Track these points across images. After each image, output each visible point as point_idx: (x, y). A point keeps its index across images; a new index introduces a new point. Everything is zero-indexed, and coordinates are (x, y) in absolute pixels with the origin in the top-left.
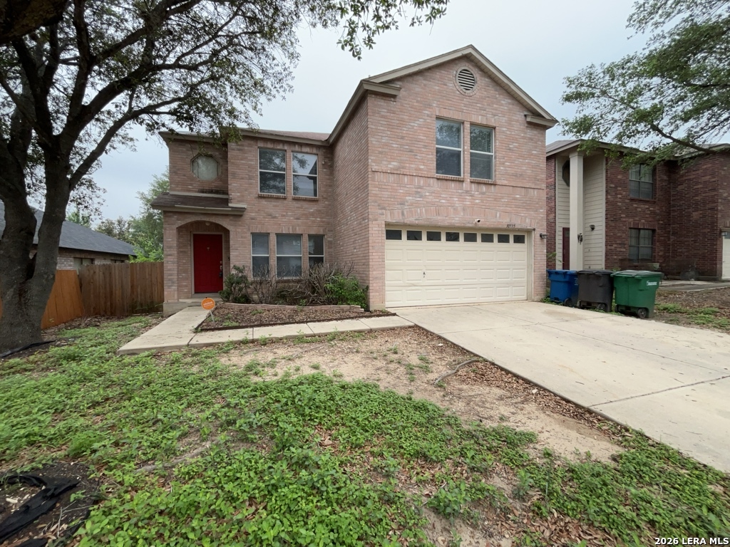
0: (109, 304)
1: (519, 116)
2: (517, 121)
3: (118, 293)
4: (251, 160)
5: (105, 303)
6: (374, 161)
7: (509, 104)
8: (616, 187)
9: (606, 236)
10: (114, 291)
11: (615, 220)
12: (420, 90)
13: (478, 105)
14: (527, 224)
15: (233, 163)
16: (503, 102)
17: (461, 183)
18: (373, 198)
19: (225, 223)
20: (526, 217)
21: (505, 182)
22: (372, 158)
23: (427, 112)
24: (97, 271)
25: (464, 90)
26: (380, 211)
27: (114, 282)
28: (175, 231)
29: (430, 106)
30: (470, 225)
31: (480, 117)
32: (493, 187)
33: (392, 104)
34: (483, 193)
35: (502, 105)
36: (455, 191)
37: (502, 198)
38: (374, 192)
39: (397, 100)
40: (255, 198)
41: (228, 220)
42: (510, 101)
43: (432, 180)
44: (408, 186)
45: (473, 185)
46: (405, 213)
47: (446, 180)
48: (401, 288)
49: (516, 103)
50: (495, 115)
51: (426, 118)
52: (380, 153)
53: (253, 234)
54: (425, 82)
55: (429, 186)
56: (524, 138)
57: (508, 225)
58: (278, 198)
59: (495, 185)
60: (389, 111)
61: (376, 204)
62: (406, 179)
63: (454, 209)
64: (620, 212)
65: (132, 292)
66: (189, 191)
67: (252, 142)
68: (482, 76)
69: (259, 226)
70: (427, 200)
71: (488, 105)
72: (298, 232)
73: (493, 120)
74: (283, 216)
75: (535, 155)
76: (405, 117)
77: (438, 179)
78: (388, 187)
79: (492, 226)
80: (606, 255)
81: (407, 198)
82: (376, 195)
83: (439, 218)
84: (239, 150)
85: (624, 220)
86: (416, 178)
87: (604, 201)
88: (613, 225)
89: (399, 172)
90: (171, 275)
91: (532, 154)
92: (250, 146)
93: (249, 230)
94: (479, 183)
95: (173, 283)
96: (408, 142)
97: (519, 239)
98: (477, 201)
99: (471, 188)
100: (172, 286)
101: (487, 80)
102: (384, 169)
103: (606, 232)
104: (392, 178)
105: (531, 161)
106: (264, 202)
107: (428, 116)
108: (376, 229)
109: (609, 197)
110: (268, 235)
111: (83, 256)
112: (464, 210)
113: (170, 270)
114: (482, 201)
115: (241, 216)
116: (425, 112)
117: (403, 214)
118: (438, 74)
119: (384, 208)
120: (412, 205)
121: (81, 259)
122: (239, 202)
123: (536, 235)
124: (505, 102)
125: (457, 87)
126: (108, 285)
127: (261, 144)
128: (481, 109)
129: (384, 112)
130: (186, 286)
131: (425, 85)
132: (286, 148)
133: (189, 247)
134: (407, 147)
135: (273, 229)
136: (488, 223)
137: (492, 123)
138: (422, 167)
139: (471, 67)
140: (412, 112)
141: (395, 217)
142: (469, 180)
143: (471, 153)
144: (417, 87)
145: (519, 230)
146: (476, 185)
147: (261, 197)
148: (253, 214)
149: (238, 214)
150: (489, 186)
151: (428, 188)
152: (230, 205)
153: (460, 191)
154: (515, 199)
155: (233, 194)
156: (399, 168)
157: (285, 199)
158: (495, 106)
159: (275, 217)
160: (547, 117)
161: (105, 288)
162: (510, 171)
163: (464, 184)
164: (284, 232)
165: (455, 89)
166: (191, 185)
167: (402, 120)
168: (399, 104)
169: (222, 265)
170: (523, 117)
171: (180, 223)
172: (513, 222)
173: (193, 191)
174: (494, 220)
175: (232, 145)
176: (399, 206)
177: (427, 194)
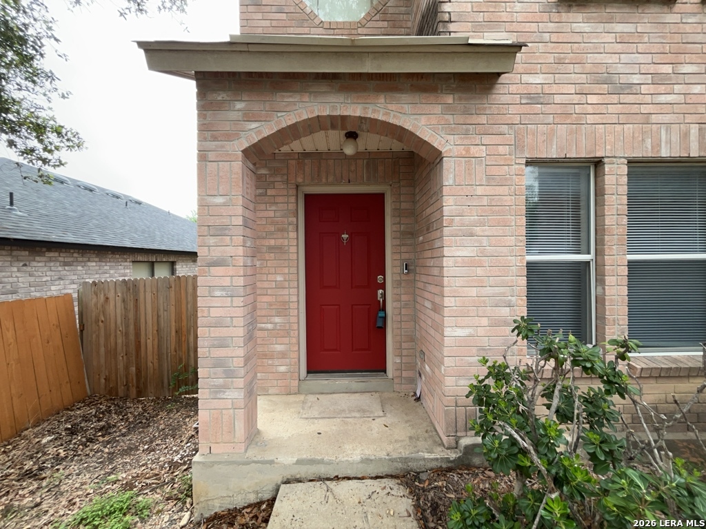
0: (133, 369)
3: (150, 343)
5: (127, 368)
10: (143, 341)
24: (111, 295)
27: (142, 320)
28: (238, 166)
41: (438, 109)
65: (179, 342)
69: (562, 130)
74: (660, 80)
100: (225, 387)
110: (598, 163)
111: (152, 258)
122: (479, 29)
126: (132, 327)
130: (283, 355)
133: (293, 235)
135: (616, 142)
147: (569, 4)
148: (539, 79)
157: (670, 3)
161: (127, 335)
169: (383, 286)
171: (257, 131)
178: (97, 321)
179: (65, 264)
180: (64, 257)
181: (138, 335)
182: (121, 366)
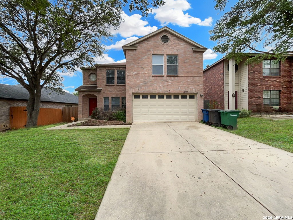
1: (190, 49)
2: (189, 51)
4: (104, 74)
5: (68, 118)
6: (128, 72)
7: (185, 45)
8: (254, 72)
9: (249, 94)
11: (253, 87)
12: (146, 46)
13: (170, 47)
14: (194, 91)
15: (98, 75)
16: (181, 45)
17: (162, 77)
18: (128, 85)
19: (95, 94)
20: (193, 88)
21: (183, 75)
22: (127, 71)
23: (148, 53)
25: (164, 43)
26: (130, 89)
28: (82, 97)
29: (149, 51)
30: (167, 92)
31: (171, 52)
32: (177, 77)
33: (135, 52)
34: (173, 80)
35: (181, 46)
36: (160, 80)
37: (182, 81)
38: (128, 83)
39: (136, 51)
40: (105, 86)
41: (97, 93)
42: (185, 44)
43: (150, 77)
44: (141, 80)
45: (168, 77)
46: (140, 89)
47: (156, 76)
48: (140, 115)
49: (188, 44)
50: (178, 50)
51: (148, 55)
52: (130, 69)
53: (104, 97)
54: (147, 43)
55: (149, 79)
56: (191, 57)
57: (184, 92)
58: (112, 85)
59: (178, 77)
60: (134, 55)
61: (129, 87)
62: (140, 77)
63: (160, 87)
64: (257, 83)
66: (88, 85)
67: (104, 68)
68: (172, 36)
69: (106, 95)
70: (148, 84)
71: (175, 47)
72: (118, 96)
73: (177, 52)
74: (113, 91)
75: (198, 63)
76: (140, 56)
77: (153, 76)
78: (133, 81)
79: (177, 92)
80: (249, 103)
81: (140, 84)
82: (128, 84)
83: (153, 90)
84: (100, 71)
85: (260, 86)
86: (144, 77)
87: (248, 79)
88: (253, 89)
89: (137, 75)
90: (80, 110)
91: (196, 63)
92: (103, 69)
93: (103, 96)
94: (170, 77)
95: (81, 113)
96: (141, 64)
97: (192, 97)
98: (170, 83)
99: (167, 78)
101: (174, 37)
102: (132, 74)
103: (248, 92)
104: (134, 77)
105: (195, 66)
106: (107, 87)
107: (149, 54)
108: (128, 95)
109: (250, 77)
110: (108, 98)
111: (68, 105)
112: (164, 87)
113: (80, 109)
114: (172, 83)
115: (100, 92)
116: (147, 53)
117: (139, 89)
118: (153, 39)
119: (131, 88)
120: (142, 86)
121: (68, 106)
122: (100, 87)
123: (198, 95)
124: (183, 44)
125: (161, 42)
127: (107, 69)
128: (171, 49)
129: (132, 55)
130: (87, 114)
131: (148, 44)
132: (115, 69)
133: (88, 102)
134: (140, 66)
135: (110, 96)
136: (174, 91)
137: (177, 53)
138: (146, 73)
139: (167, 34)
140: (143, 54)
141: (136, 91)
142: (166, 76)
143: (167, 65)
144: (145, 45)
145: (190, 93)
146: (169, 77)
147: (106, 85)
148: (104, 91)
149: (99, 91)
150: (175, 77)
151: (148, 80)
152: (97, 88)
153: (162, 80)
154: (188, 81)
155: (98, 85)
156: (137, 74)
157: (114, 85)
158: (178, 47)
159: (111, 92)
160: (202, 48)
162: (185, 71)
163: (164, 77)
164: (114, 96)
165: (160, 43)
166: (88, 83)
167: (139, 57)
168: (137, 52)
170: (191, 49)
171: (83, 95)
172: (186, 90)
173: (89, 85)
174: (177, 90)
175: (98, 70)
176: (137, 87)
177: (148, 82)
178: (65, 112)
179: (57, 105)
180: (57, 104)
181: (70, 114)
182: (67, 118)
